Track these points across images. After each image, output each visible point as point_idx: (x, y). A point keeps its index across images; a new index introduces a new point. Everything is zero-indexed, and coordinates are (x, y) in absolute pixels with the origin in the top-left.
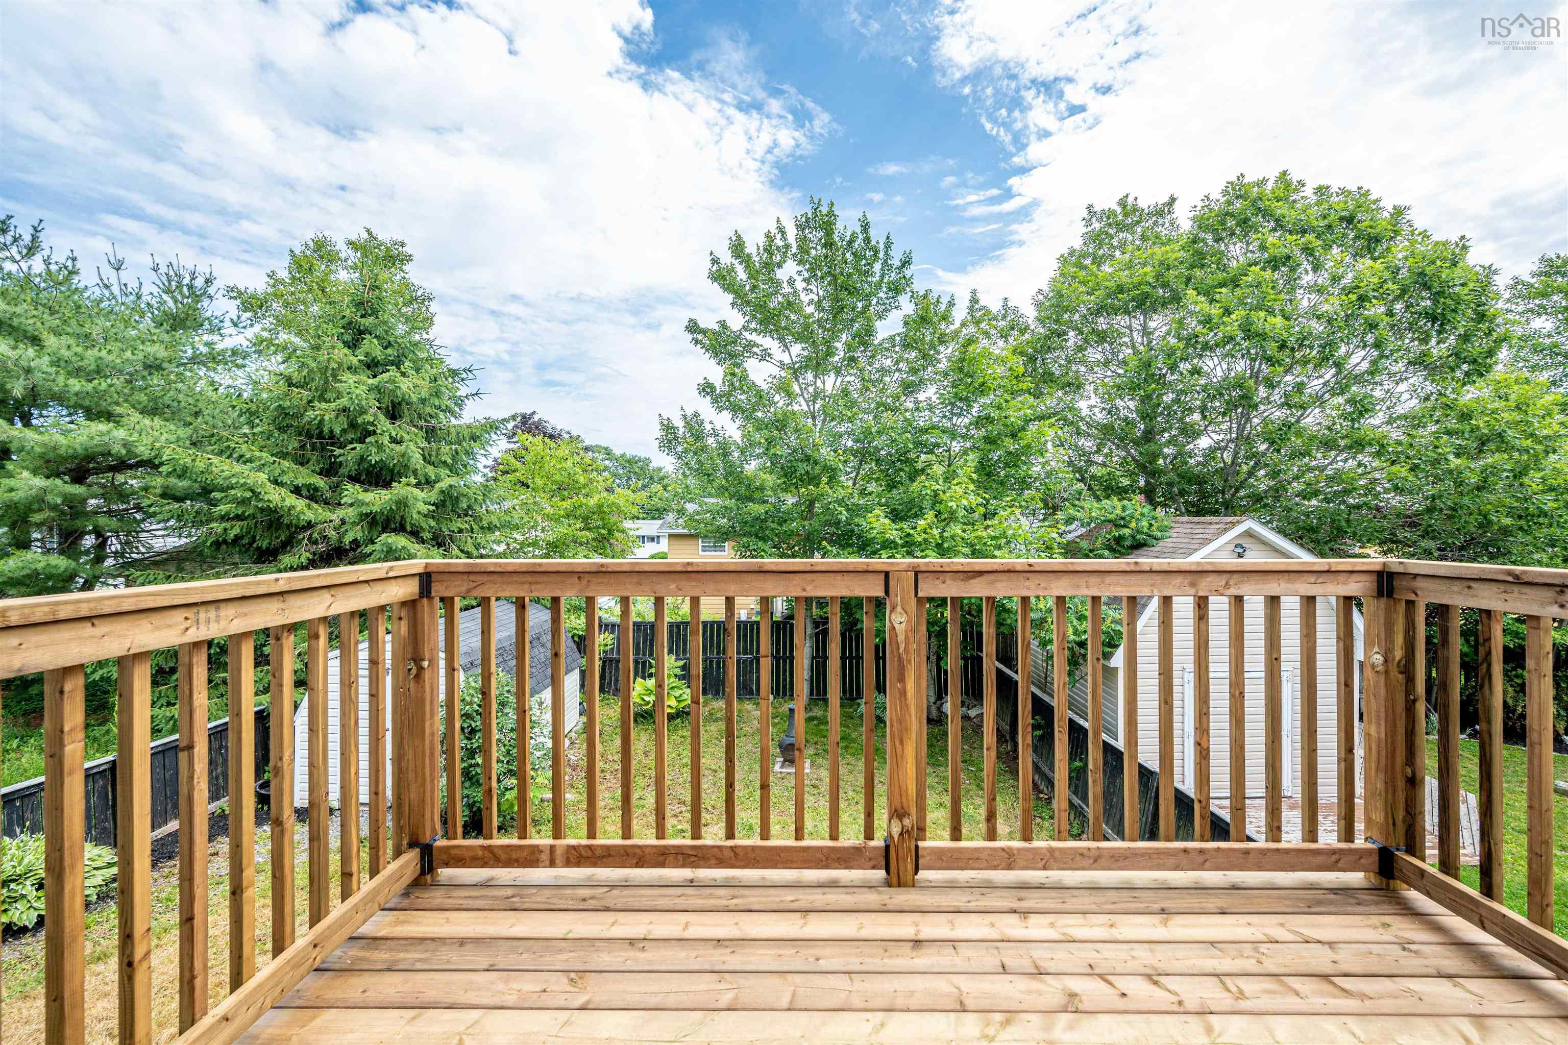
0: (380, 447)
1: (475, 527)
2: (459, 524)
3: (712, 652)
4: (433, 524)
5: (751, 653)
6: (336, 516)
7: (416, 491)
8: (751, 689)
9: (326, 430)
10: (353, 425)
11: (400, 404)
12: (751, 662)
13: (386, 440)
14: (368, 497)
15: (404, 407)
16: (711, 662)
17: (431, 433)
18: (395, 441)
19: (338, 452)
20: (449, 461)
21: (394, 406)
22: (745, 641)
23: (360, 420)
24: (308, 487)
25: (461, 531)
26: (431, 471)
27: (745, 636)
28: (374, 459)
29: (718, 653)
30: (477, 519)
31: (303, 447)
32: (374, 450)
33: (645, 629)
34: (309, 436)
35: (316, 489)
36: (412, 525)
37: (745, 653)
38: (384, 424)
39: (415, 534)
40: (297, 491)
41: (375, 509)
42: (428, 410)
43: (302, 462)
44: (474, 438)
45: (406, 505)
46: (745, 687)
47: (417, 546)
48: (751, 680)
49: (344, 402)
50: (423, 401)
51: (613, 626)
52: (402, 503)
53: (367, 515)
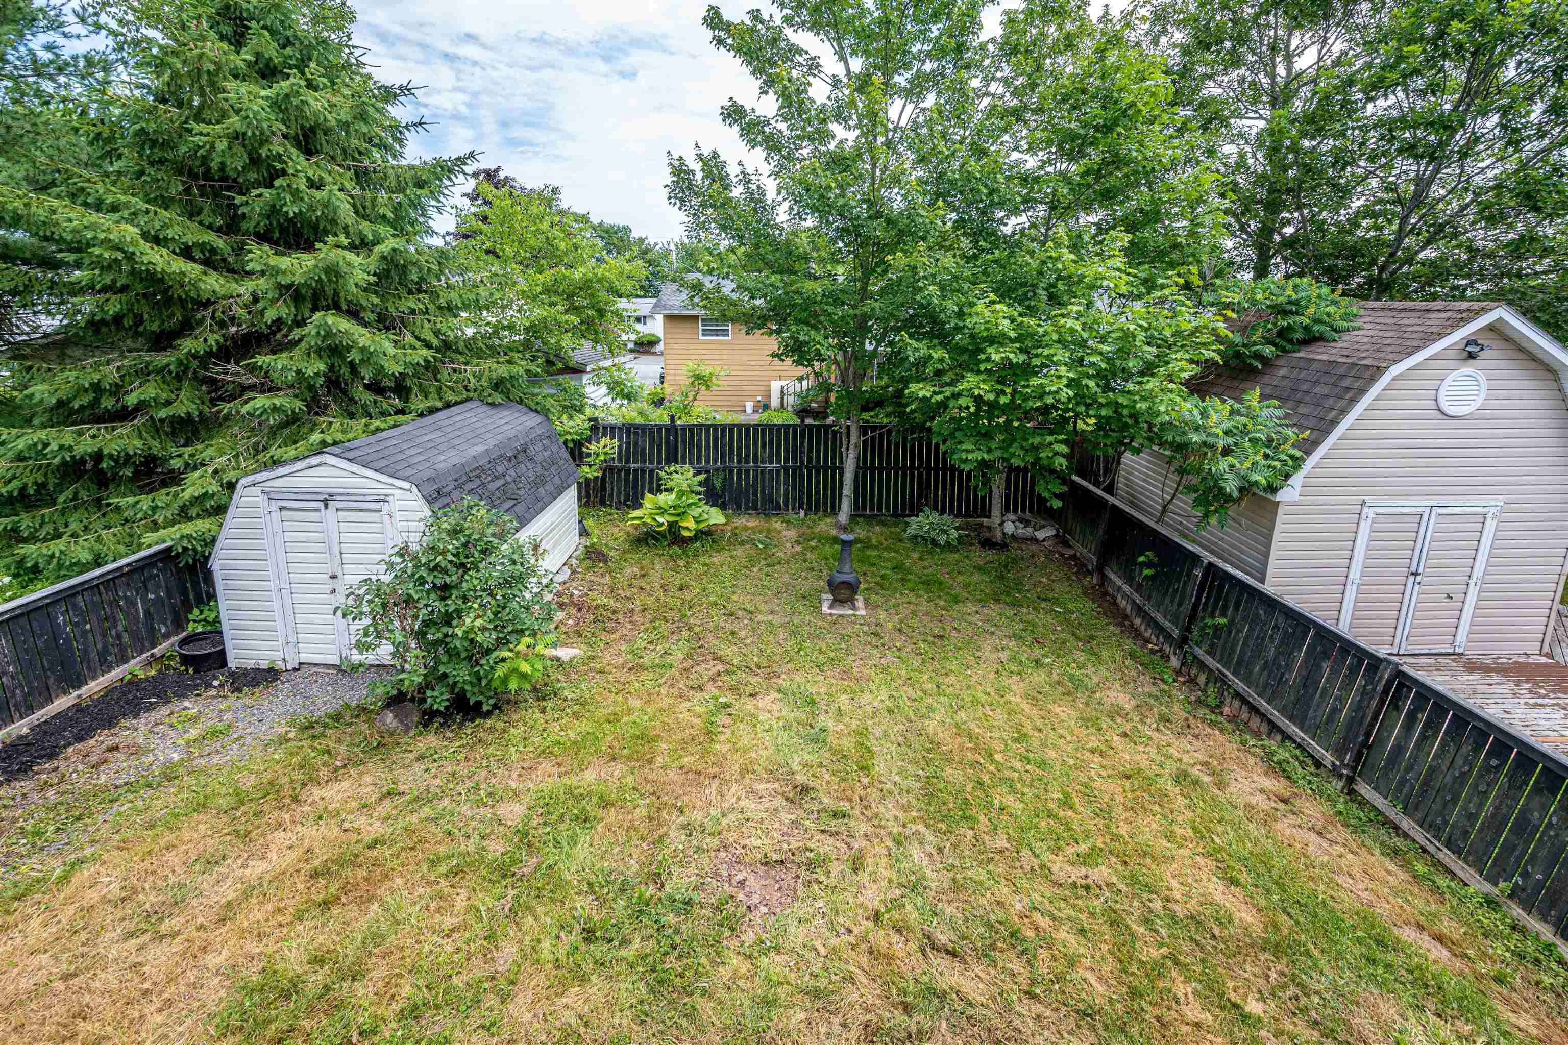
0: (296, 194)
1: (431, 307)
2: (411, 303)
3: (731, 460)
4: (376, 301)
5: (779, 462)
6: (245, 288)
7: (350, 256)
8: (778, 503)
9: (214, 165)
10: (255, 161)
11: (312, 130)
12: (778, 472)
13: (302, 184)
14: (284, 262)
15: (320, 133)
16: (731, 472)
17: (362, 176)
18: (314, 185)
19: (239, 199)
20: (390, 215)
21: (305, 136)
22: (771, 448)
23: (264, 152)
24: (202, 246)
25: (413, 312)
26: (366, 227)
27: (771, 441)
28: (292, 210)
29: (739, 462)
30: (434, 295)
31: (187, 191)
32: (289, 198)
33: (651, 433)
34: (193, 175)
35: (213, 251)
36: (349, 302)
37: (771, 462)
38: (298, 162)
39: (354, 314)
40: (186, 253)
41: (298, 279)
42: (355, 143)
43: (193, 213)
44: (420, 184)
45: (338, 275)
46: (770, 499)
47: (362, 330)
48: (777, 491)
50: (345, 125)
52: (333, 272)
53: (289, 287)
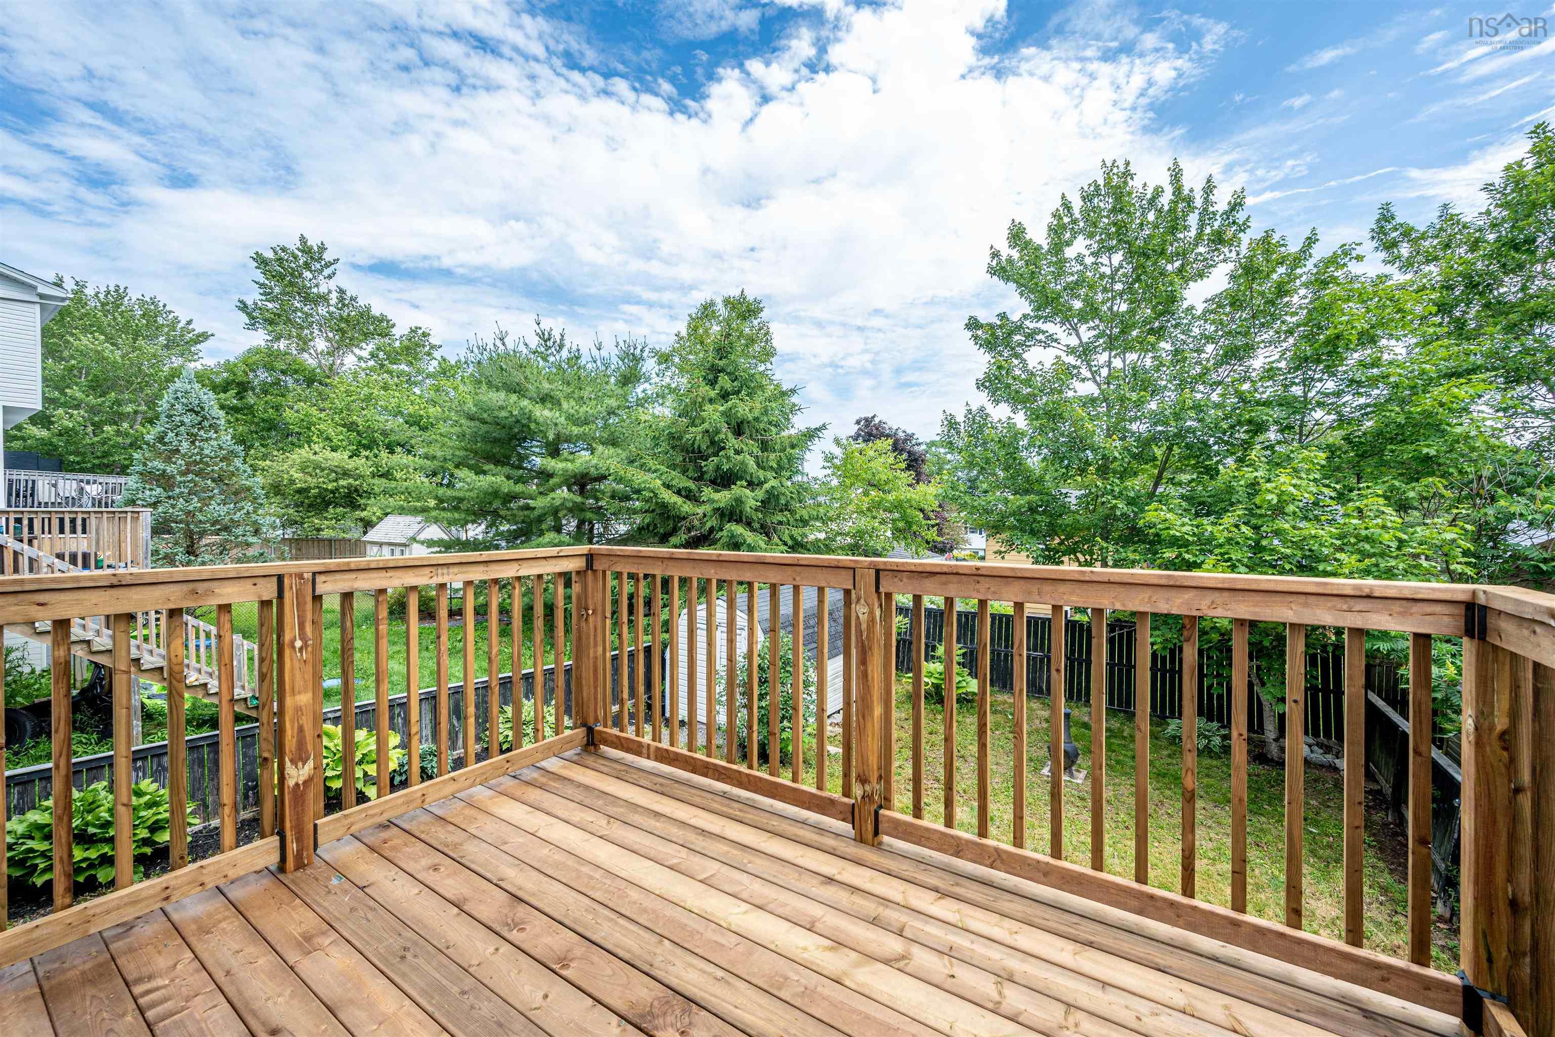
0: (728, 458)
1: (791, 520)
2: (780, 517)
3: (999, 645)
4: (760, 516)
5: (1043, 651)
6: (700, 510)
7: (750, 491)
8: (1041, 688)
9: (696, 446)
10: (713, 443)
11: (742, 422)
12: (1042, 660)
13: (731, 453)
14: (718, 496)
15: (746, 425)
17: (765, 446)
18: (738, 452)
19: (703, 463)
20: (775, 466)
21: (738, 426)
22: (1036, 638)
23: (716, 439)
24: (686, 488)
25: (781, 523)
26: (761, 474)
27: (1036, 633)
28: (725, 467)
29: (1006, 647)
30: (792, 512)
31: (684, 460)
32: (725, 461)
33: (935, 616)
34: (687, 452)
35: (690, 491)
36: (747, 517)
37: (1035, 650)
38: (733, 442)
39: (749, 524)
40: (679, 492)
41: (722, 505)
42: (762, 426)
43: (684, 472)
44: (793, 447)
45: (742, 502)
46: (1034, 685)
47: (750, 534)
48: (1041, 678)
49: (706, 425)
50: (757, 418)
51: (907, 610)
52: (739, 501)
53: (718, 509)
